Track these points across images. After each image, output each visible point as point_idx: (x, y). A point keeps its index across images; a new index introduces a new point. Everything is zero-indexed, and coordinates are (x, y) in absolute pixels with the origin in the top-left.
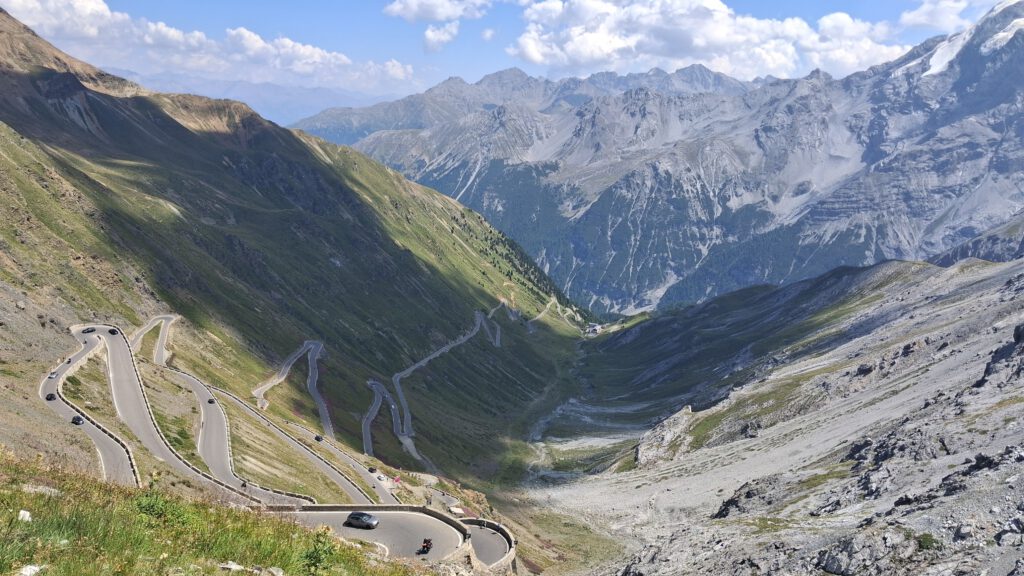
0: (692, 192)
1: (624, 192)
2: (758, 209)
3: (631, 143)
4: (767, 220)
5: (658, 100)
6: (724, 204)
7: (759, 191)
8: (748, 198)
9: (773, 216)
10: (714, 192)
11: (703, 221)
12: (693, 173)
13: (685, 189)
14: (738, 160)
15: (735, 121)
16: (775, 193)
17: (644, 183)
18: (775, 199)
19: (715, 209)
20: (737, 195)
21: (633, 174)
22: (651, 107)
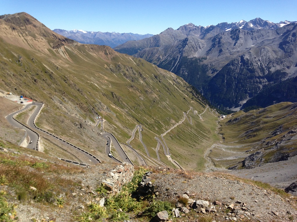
0: (257, 66)
1: (231, 66)
2: (282, 72)
3: (233, 49)
4: (285, 75)
5: (243, 33)
6: (269, 69)
7: (282, 65)
8: (278, 67)
9: (288, 74)
10: (265, 66)
11: (260, 76)
12: (257, 59)
13: (254, 65)
14: (274, 54)
15: (273, 39)
16: (288, 66)
17: (238, 63)
18: (288, 67)
19: (265, 72)
20: (274, 67)
21: (234, 60)
22: (241, 35)
